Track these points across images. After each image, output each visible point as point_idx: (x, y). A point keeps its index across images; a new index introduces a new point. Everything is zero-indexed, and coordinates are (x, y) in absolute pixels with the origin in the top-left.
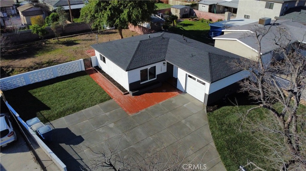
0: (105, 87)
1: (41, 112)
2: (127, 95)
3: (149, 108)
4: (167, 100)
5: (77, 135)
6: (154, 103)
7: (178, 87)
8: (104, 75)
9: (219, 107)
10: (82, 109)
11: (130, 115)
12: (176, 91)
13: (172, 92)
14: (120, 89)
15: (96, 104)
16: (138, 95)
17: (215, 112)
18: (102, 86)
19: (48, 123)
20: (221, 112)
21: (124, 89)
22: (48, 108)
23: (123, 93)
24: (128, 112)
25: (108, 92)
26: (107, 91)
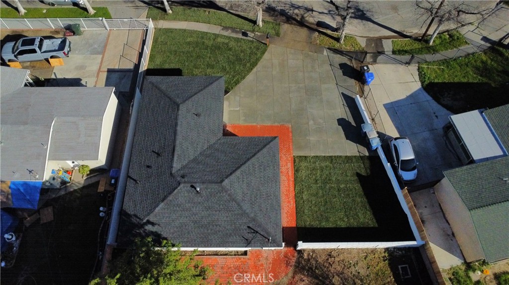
1: (366, 175)
3: (269, 124)
5: (340, 127)
6: (261, 128)
18: (292, 188)
19: (362, 155)
22: (358, 175)
24: (290, 130)
25: (292, 171)
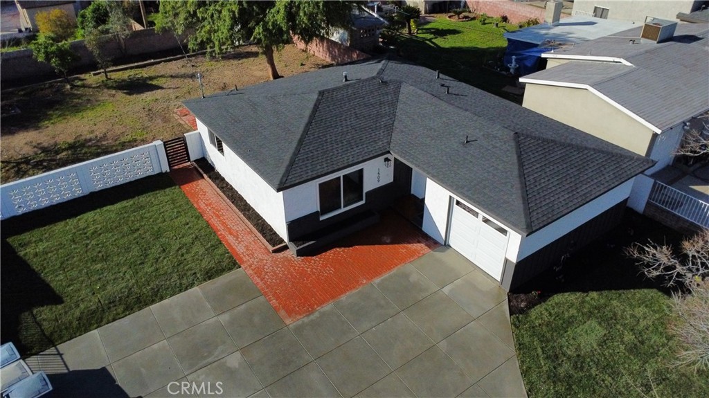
0: (219, 226)
2: (281, 255)
4: (394, 271)
5: (132, 394)
6: (357, 282)
7: (426, 228)
8: (222, 188)
9: (543, 298)
10: (153, 302)
11: (288, 321)
12: (419, 242)
13: (410, 243)
14: (264, 235)
15: (191, 285)
16: (313, 255)
17: (534, 313)
18: (214, 222)
19: (52, 350)
20: (550, 314)
21: (275, 233)
23: (271, 248)
24: (282, 313)
25: (229, 244)
26: (227, 241)
